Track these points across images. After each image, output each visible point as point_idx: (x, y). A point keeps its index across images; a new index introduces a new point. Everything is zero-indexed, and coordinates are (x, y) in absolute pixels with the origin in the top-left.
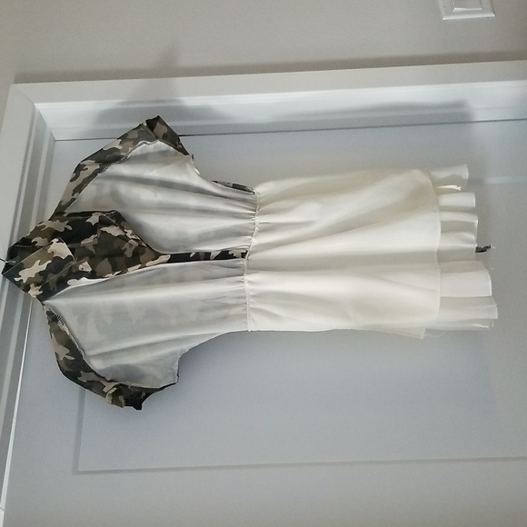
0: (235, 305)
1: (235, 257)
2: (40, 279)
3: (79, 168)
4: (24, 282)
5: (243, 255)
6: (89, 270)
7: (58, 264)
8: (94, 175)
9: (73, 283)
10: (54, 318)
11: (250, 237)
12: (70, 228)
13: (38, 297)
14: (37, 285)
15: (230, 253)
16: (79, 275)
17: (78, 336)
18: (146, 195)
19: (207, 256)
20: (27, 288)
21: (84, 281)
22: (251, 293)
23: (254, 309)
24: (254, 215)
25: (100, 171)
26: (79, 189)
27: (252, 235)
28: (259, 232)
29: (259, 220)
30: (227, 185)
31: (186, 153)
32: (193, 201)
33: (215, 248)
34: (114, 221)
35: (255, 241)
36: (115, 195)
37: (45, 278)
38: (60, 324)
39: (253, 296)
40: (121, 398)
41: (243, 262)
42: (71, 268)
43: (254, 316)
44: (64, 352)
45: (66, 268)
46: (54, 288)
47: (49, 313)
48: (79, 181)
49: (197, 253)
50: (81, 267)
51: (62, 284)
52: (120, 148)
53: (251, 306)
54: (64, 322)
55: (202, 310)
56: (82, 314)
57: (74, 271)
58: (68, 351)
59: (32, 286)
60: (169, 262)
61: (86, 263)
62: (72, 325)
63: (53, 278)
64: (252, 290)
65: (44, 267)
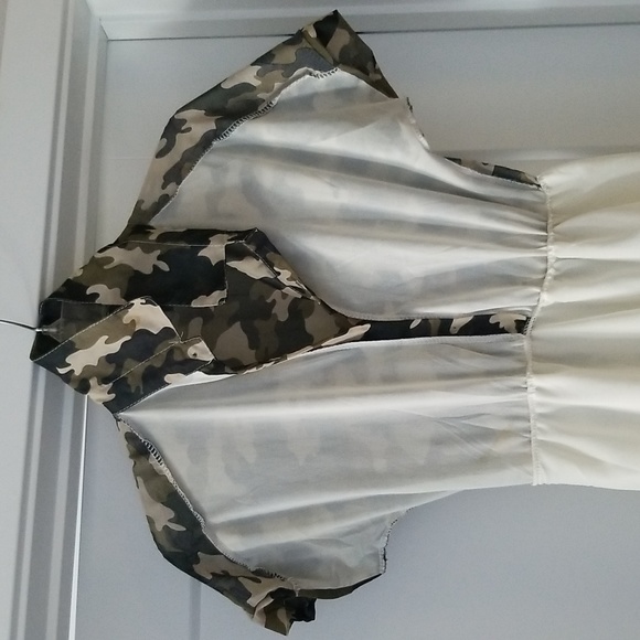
0: (506, 434)
1: (503, 331)
2: (110, 370)
3: (174, 128)
4: (77, 373)
5: (521, 326)
6: (209, 357)
7: (143, 342)
8: (205, 143)
9: (176, 381)
10: (141, 448)
11: (537, 290)
12: (164, 267)
13: (106, 404)
14: (104, 380)
15: (492, 321)
16: (189, 366)
17: (189, 485)
18: (316, 192)
19: (444, 327)
20: (83, 386)
21: (198, 377)
22: (540, 410)
23: (544, 445)
24: (545, 240)
25: (216, 134)
26: (176, 175)
27: (540, 283)
28: (556, 278)
29: (555, 252)
30: (480, 168)
31: (391, 93)
32: (415, 208)
33: (460, 310)
34: (252, 248)
35: (547, 299)
36: (250, 190)
37: (120, 367)
38: (153, 460)
39: (542, 416)
40: (282, 615)
41: (521, 343)
42: (171, 352)
43: (547, 459)
44: (164, 516)
45: (162, 350)
46: (138, 388)
47: (130, 437)
48: (174, 157)
49: (425, 321)
50: (191, 352)
51: (154, 379)
52: (256, 83)
53: (540, 438)
54: (161, 457)
55: (438, 441)
56: (196, 440)
57: (177, 357)
58: (172, 514)
59: (93, 382)
60: (367, 337)
61: (202, 345)
62: (179, 463)
63: (134, 368)
64: (541, 405)
65: (115, 347)
